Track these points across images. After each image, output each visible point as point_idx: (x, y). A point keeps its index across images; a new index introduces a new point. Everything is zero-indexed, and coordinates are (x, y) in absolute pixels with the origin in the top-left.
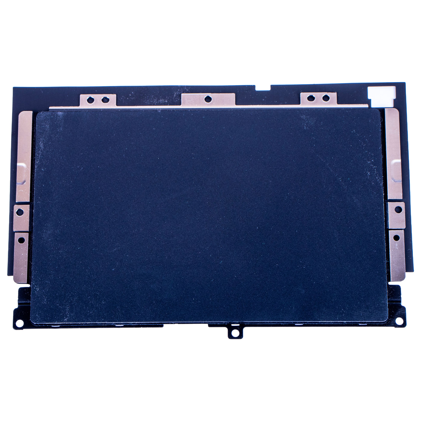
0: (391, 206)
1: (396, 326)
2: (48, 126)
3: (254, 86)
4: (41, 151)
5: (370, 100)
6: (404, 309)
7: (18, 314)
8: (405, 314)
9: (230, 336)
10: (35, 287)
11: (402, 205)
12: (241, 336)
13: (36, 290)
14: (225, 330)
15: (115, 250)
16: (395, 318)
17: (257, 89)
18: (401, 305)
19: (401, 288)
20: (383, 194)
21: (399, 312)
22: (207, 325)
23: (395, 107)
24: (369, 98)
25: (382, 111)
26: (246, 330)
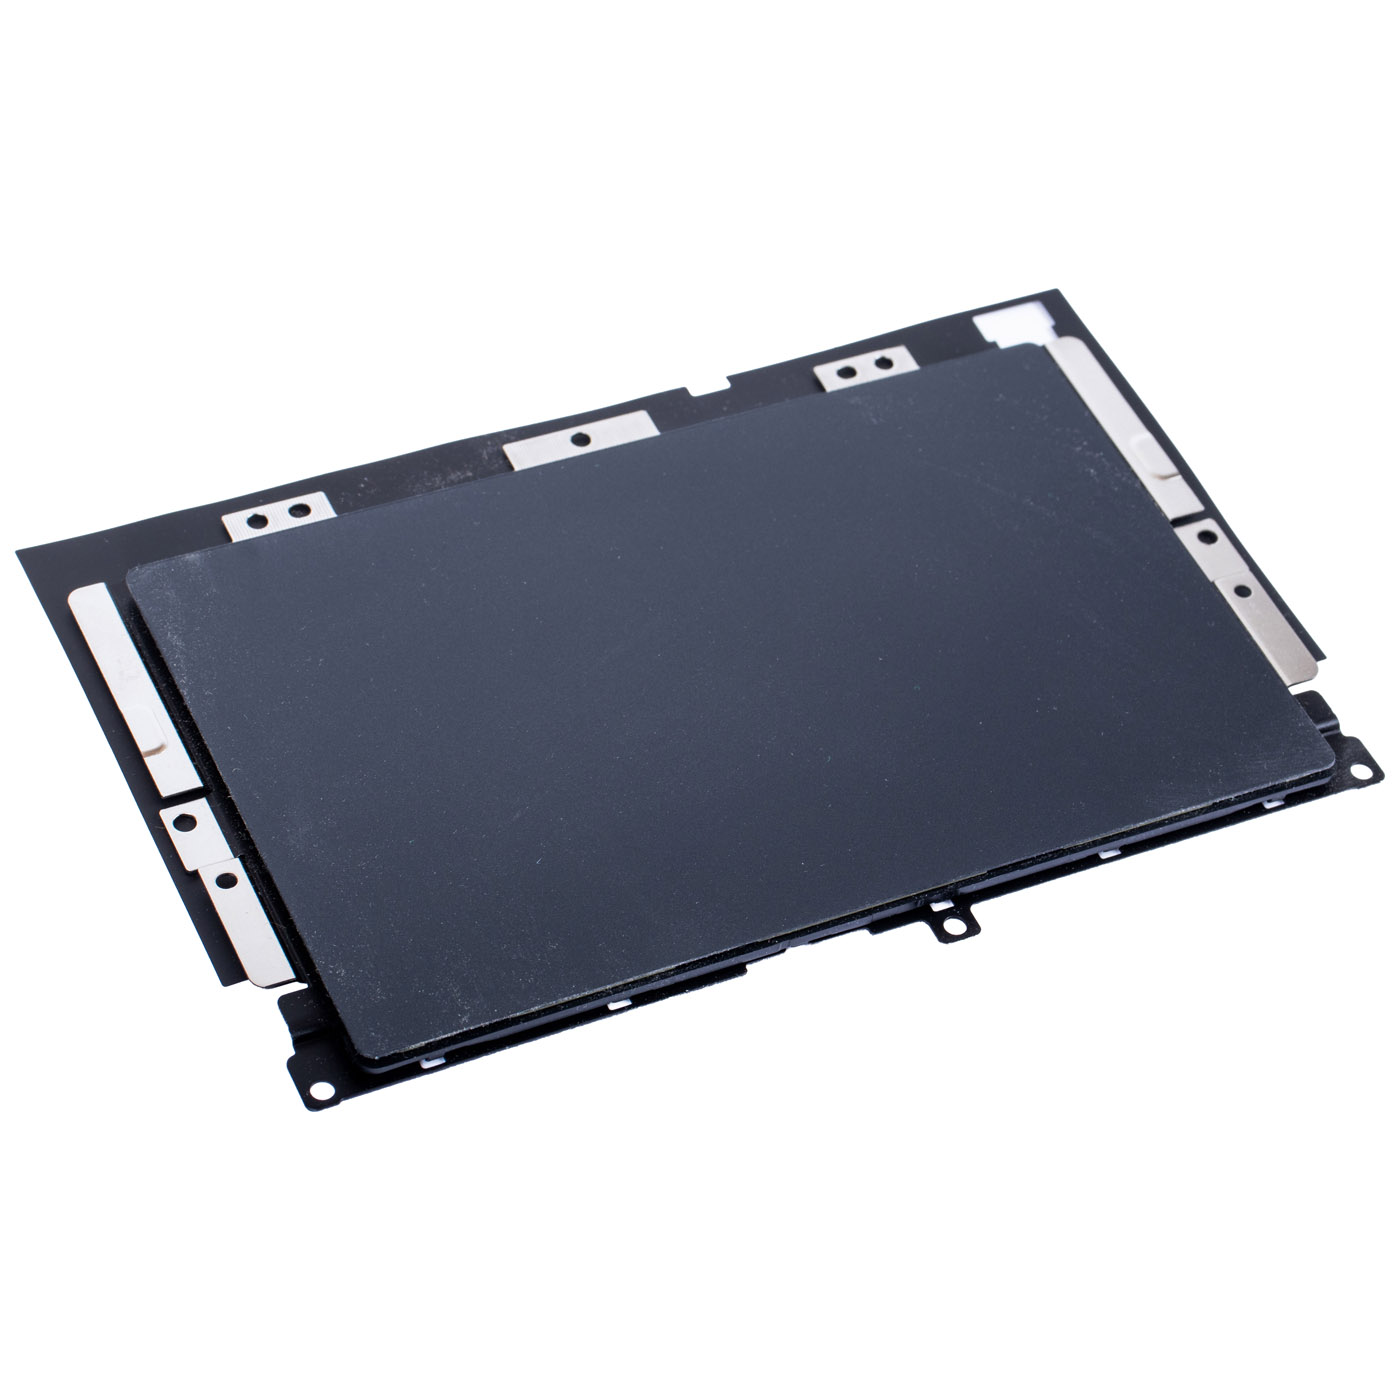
0: (1187, 535)
1: (1360, 784)
2: (171, 594)
3: (684, 390)
4: (182, 653)
6: (1355, 742)
7: (303, 1069)
8: (1366, 750)
9: (945, 937)
10: (331, 969)
11: (1211, 525)
12: (973, 928)
13: (339, 975)
16: (1345, 768)
18: (1340, 734)
19: (1321, 693)
21: (1349, 751)
26: (980, 911)
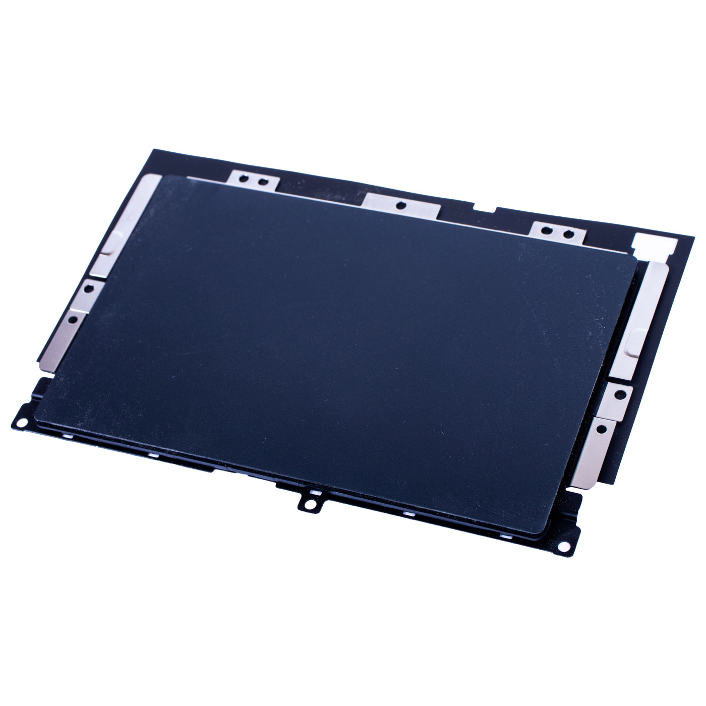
1: (557, 552)
2: (170, 193)
3: (473, 204)
5: (634, 250)
6: (578, 531)
7: (25, 411)
9: (301, 507)
11: (629, 390)
12: (316, 510)
14: (298, 496)
15: (187, 354)
16: (558, 541)
17: (475, 208)
18: (575, 524)
19: (583, 499)
20: (602, 365)
21: (569, 533)
22: (275, 484)
23: (667, 263)
24: (633, 246)
25: (644, 266)
26: (328, 505)
